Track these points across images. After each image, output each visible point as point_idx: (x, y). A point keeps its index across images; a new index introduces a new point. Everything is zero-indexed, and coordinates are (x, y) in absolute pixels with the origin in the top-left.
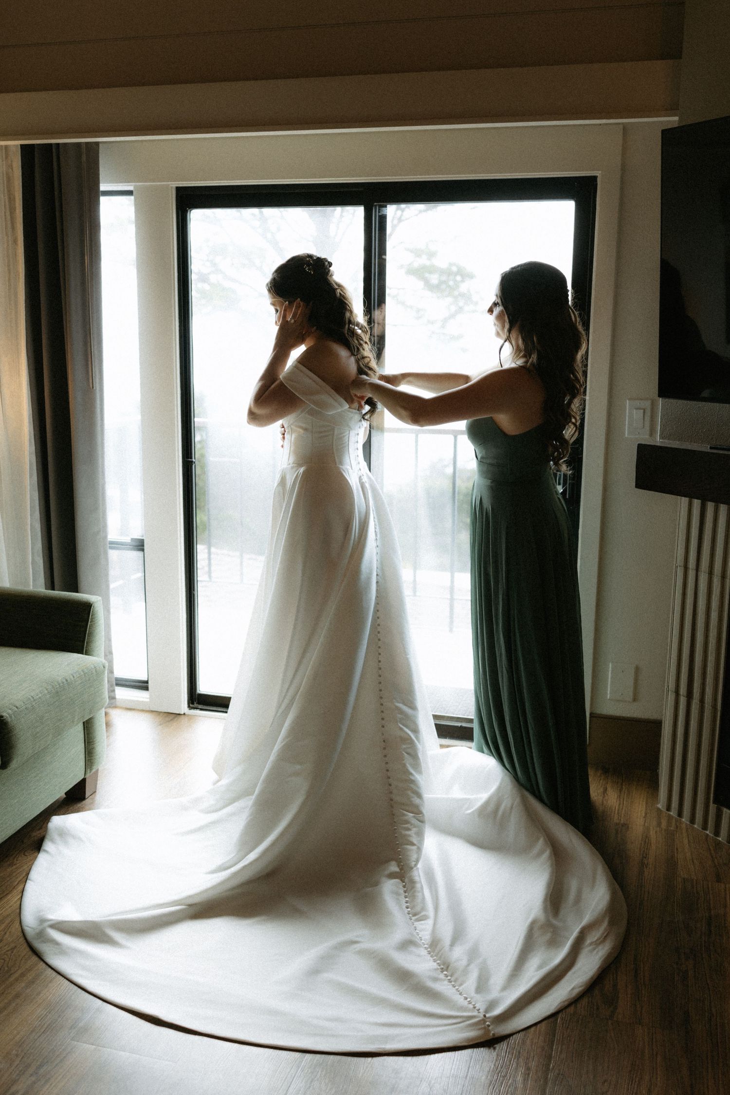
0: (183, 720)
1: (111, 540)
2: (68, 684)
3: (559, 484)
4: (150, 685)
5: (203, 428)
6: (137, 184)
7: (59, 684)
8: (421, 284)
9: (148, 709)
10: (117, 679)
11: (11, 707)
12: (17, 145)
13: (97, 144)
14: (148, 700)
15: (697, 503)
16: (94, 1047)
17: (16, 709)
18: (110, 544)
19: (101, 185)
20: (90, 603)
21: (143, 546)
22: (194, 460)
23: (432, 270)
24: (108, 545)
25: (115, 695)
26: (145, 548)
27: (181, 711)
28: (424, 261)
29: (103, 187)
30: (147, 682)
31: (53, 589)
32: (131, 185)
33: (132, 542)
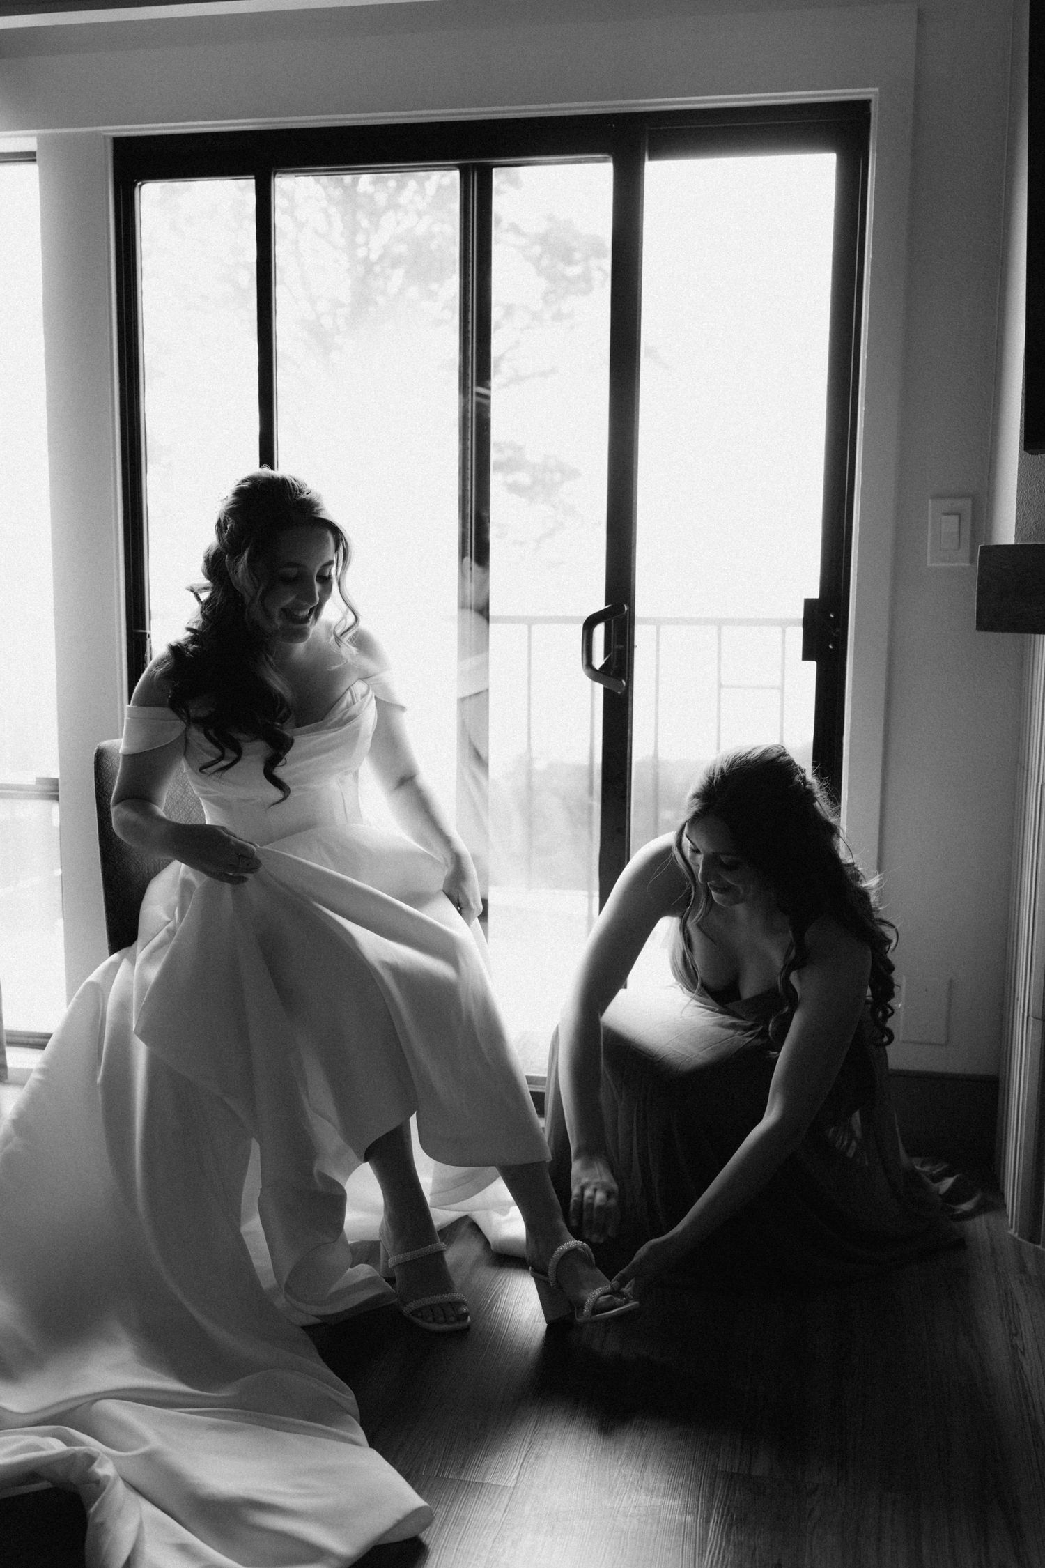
6: (43, 139)
10: (9, 1034)
21: (57, 791)
22: (148, 631)
33: (36, 784)
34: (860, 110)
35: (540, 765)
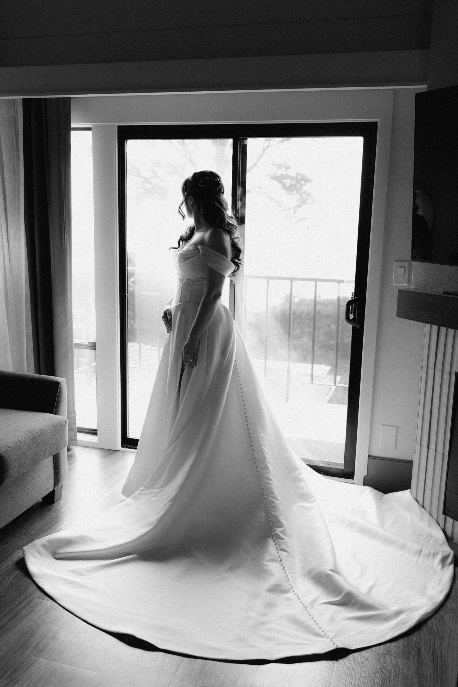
0: (119, 454)
1: (75, 342)
2: (42, 433)
3: (351, 313)
4: (98, 432)
5: (133, 274)
6: (94, 123)
7: (36, 433)
8: (280, 185)
9: (97, 447)
10: (78, 428)
11: (5, 447)
12: (21, 99)
13: (70, 98)
14: (97, 441)
15: (435, 328)
16: (48, 661)
17: (8, 448)
18: (74, 345)
19: (71, 124)
20: (58, 383)
21: (95, 346)
22: (127, 294)
23: (287, 177)
24: (74, 346)
25: (77, 438)
26: (97, 348)
27: (117, 448)
28: (283, 171)
29: (73, 125)
30: (96, 430)
31: (40, 374)
32: (90, 124)
33: (88, 344)
34: (374, 125)
35: (296, 300)
